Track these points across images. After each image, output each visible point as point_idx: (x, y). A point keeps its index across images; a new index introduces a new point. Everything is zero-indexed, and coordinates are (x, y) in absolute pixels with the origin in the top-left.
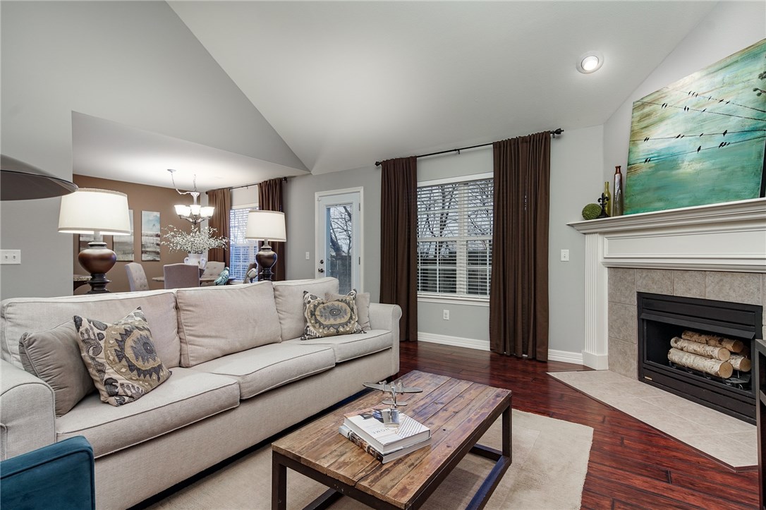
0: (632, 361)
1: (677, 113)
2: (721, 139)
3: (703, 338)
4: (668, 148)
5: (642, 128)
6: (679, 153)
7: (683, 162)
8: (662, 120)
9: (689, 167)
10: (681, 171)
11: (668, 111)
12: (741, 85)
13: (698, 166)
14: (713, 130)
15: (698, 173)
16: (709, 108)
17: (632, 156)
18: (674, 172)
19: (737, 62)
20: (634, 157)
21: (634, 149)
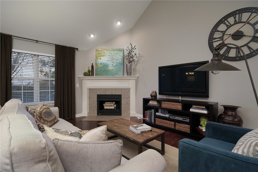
0: (96, 111)
1: (107, 56)
2: (117, 64)
3: (109, 103)
4: (106, 63)
5: (99, 56)
6: (108, 64)
7: (109, 66)
8: (104, 56)
9: (110, 68)
10: (109, 68)
11: (105, 54)
12: (119, 55)
13: (112, 68)
14: (115, 62)
15: (113, 69)
16: (114, 57)
17: (97, 62)
18: (108, 68)
19: (118, 50)
20: (97, 63)
21: (97, 60)
